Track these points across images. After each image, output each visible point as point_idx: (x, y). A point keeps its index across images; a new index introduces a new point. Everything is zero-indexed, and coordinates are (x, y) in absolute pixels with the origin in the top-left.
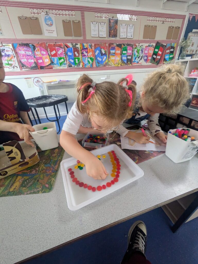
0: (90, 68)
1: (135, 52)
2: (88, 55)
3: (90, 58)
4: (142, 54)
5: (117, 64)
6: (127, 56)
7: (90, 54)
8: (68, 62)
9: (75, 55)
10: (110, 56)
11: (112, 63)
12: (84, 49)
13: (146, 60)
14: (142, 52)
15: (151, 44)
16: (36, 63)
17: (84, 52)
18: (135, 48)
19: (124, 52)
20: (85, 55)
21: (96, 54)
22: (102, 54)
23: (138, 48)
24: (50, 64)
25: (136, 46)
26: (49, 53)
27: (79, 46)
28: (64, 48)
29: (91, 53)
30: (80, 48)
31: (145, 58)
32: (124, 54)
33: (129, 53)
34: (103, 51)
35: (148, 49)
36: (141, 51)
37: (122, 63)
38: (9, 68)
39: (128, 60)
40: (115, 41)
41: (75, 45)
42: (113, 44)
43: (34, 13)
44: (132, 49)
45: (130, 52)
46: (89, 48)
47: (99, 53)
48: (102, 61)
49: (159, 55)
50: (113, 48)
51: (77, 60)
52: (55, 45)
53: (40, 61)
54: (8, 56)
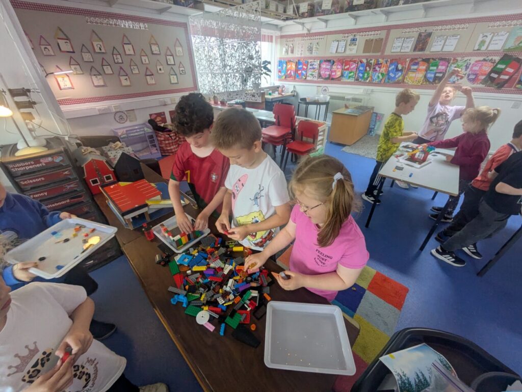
0: (378, 83)
2: (380, 70)
3: (382, 74)
4: (466, 70)
5: (417, 82)
6: (436, 73)
7: (383, 70)
8: (356, 76)
9: (366, 70)
10: (409, 72)
11: (410, 81)
12: (378, 64)
13: (473, 81)
14: (467, 67)
15: (490, 58)
16: (330, 75)
17: (377, 68)
18: (453, 63)
19: (431, 68)
20: (377, 71)
21: (390, 69)
22: (397, 70)
23: (459, 63)
24: (340, 77)
25: (457, 61)
26: (343, 67)
27: (372, 62)
28: (358, 63)
29: (384, 68)
30: (374, 63)
31: (473, 77)
32: (431, 70)
33: (440, 69)
34: (400, 67)
35: (480, 65)
36: (464, 68)
37: (426, 81)
38: (311, 77)
39: (436, 78)
40: (421, 55)
41: (370, 61)
42: (416, 59)
43: (345, 37)
44: (447, 64)
45: (442, 68)
46: (384, 63)
47: (393, 69)
48: (394, 78)
49: (507, 73)
50: (416, 64)
51: (366, 74)
52: (351, 61)
53: (333, 74)
54: (314, 68)
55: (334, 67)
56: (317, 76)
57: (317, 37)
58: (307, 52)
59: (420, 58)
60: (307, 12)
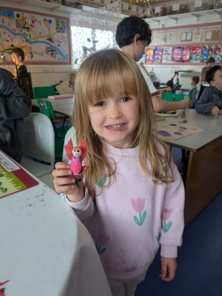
2: (219, 54)
3: (221, 56)
8: (202, 58)
9: (209, 54)
12: (217, 49)
16: (181, 59)
17: (217, 52)
20: (217, 54)
24: (189, 59)
26: (191, 52)
27: (213, 47)
28: (202, 49)
30: (214, 48)
38: (165, 60)
41: (211, 47)
43: (191, 30)
52: (196, 47)
53: (184, 57)
54: (168, 54)
55: (184, 52)
56: (170, 59)
57: (169, 30)
58: (162, 41)
60: (160, 13)
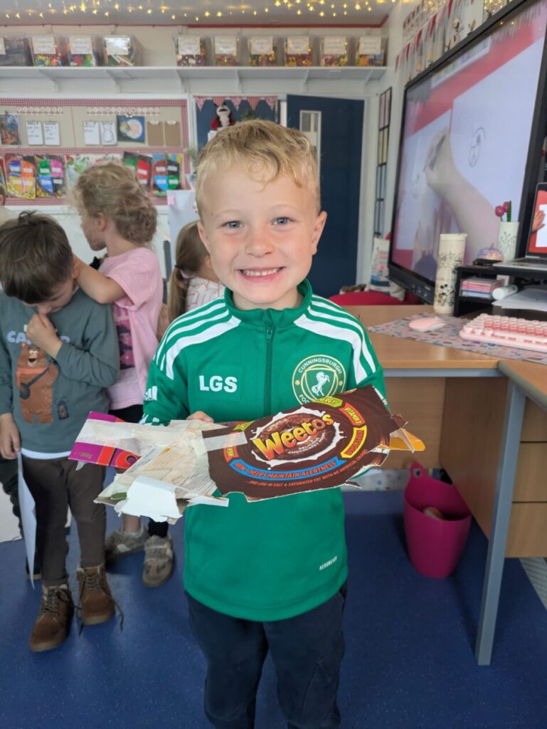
1: (73, 171)
5: (29, 195)
6: (52, 179)
10: (11, 177)
11: (17, 192)
15: (111, 155)
18: (70, 164)
19: (43, 171)
23: (77, 164)
25: (72, 159)
32: (44, 174)
33: (56, 173)
37: (43, 191)
39: (56, 187)
40: (18, 150)
42: (13, 155)
44: (61, 165)
45: (57, 170)
49: (142, 177)
50: (16, 163)
59: (18, 154)
